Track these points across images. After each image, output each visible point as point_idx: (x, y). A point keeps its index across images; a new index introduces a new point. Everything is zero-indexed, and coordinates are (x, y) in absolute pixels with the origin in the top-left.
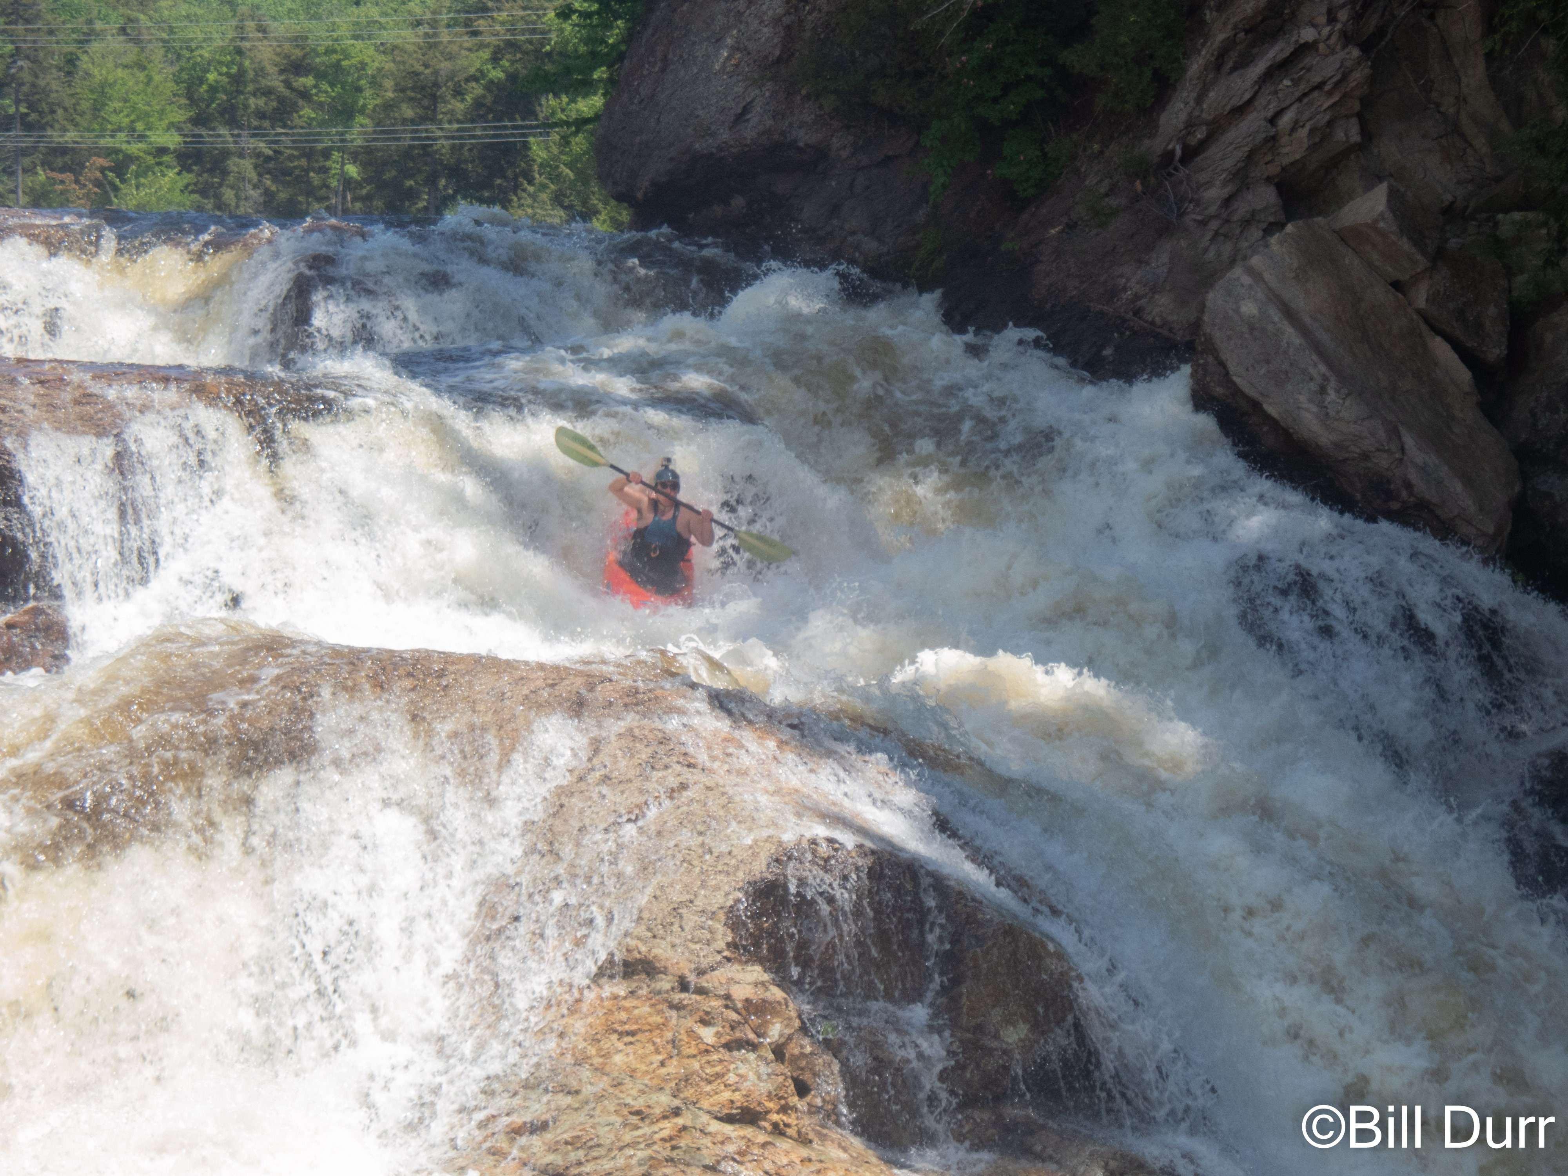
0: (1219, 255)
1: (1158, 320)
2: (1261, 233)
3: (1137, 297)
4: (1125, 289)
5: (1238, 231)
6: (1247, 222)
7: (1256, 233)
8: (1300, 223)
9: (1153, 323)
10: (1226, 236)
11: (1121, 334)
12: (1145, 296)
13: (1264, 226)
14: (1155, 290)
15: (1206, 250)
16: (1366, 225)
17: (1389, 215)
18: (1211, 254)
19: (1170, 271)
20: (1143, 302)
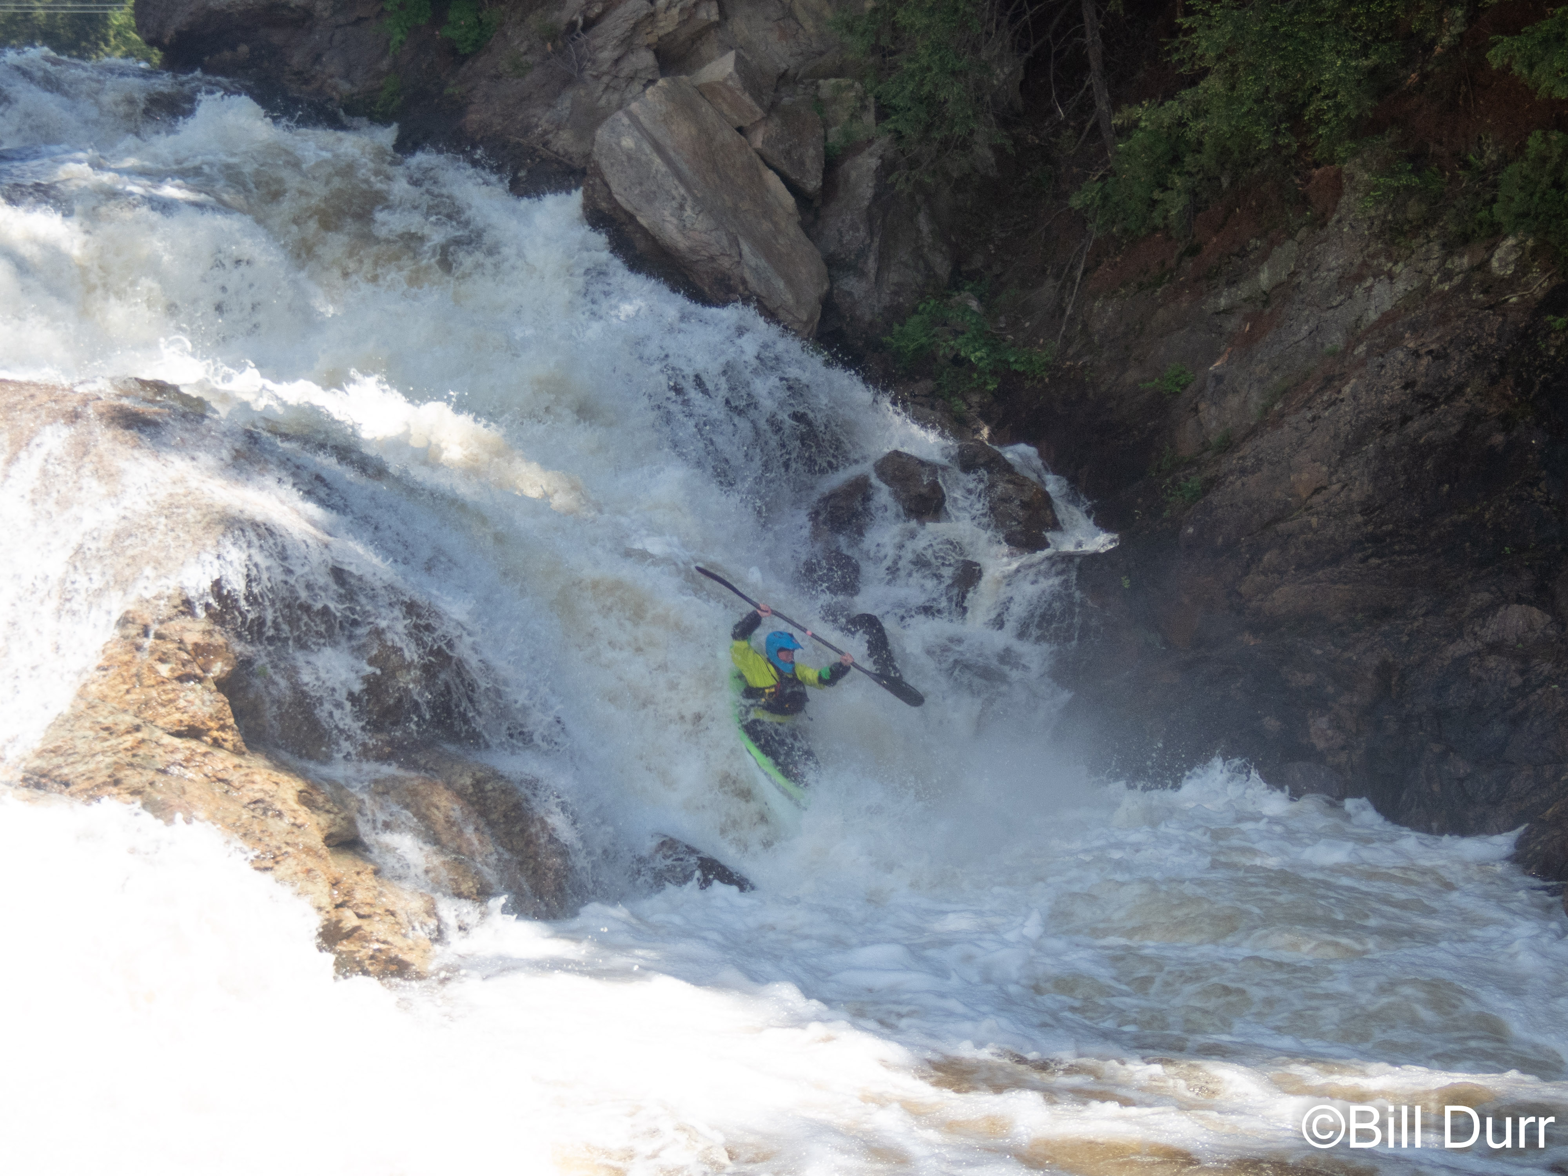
0: (609, 102)
1: (561, 151)
2: (641, 88)
3: (546, 132)
4: (537, 126)
5: (624, 85)
6: (631, 79)
7: (637, 87)
8: (669, 79)
9: (557, 153)
10: (615, 88)
11: (532, 160)
12: (551, 132)
13: (644, 82)
14: (559, 127)
15: (600, 98)
16: (719, 83)
17: (736, 76)
18: (603, 102)
19: (571, 113)
20: (550, 136)
